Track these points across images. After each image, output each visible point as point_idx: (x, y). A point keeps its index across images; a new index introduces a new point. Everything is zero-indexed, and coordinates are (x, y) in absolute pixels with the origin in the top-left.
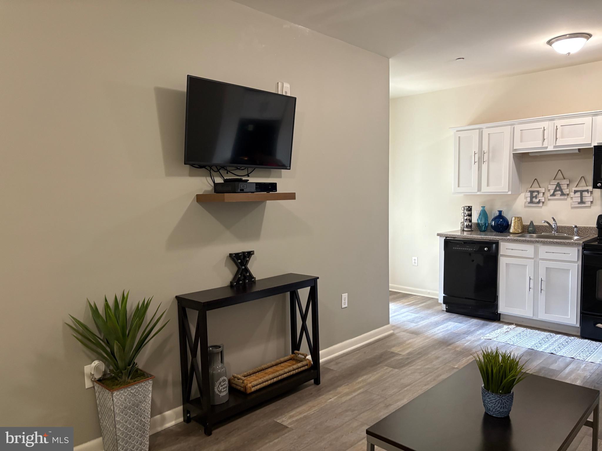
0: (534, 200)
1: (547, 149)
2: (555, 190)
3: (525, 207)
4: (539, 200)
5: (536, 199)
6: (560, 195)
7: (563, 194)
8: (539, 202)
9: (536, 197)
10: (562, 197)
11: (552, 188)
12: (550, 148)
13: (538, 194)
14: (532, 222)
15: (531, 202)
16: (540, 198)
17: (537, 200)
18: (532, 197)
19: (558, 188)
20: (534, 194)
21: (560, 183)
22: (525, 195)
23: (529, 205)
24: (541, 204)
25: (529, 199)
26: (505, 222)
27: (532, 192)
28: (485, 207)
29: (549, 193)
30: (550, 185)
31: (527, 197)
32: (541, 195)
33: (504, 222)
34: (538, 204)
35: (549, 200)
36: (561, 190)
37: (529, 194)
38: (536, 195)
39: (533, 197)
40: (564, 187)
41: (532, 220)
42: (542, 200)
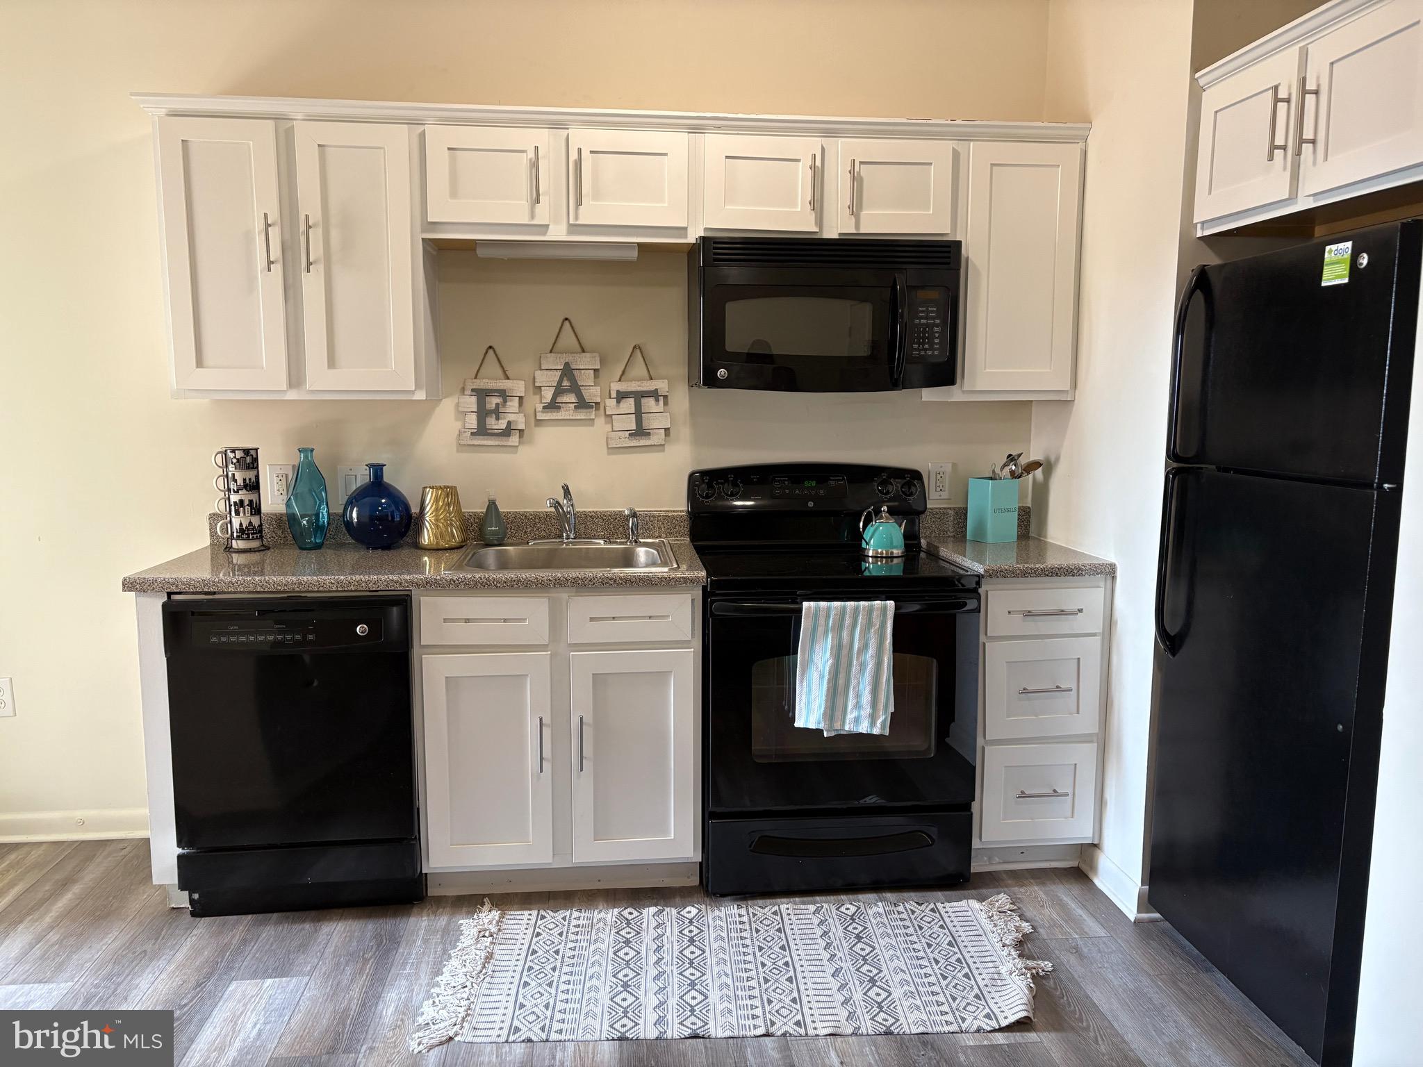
0: (491, 422)
1: (545, 234)
2: (559, 391)
3: (462, 447)
4: (509, 423)
5: (497, 419)
6: (575, 407)
7: (582, 404)
8: (507, 432)
9: (497, 413)
10: (581, 415)
11: (548, 380)
12: (557, 233)
13: (505, 401)
14: (492, 505)
15: (482, 430)
16: (511, 417)
17: (502, 424)
18: (482, 413)
19: (566, 383)
20: (493, 401)
21: (573, 366)
22: (458, 405)
23: (476, 442)
24: (514, 440)
25: (472, 421)
26: (398, 509)
27: (482, 394)
28: (312, 450)
29: (537, 397)
30: (541, 369)
31: (465, 413)
32: (513, 405)
33: (393, 508)
34: (504, 438)
35: (539, 422)
36: (576, 389)
37: (471, 402)
38: (497, 405)
39: (489, 413)
40: (586, 379)
41: (492, 497)
42: (516, 422)
